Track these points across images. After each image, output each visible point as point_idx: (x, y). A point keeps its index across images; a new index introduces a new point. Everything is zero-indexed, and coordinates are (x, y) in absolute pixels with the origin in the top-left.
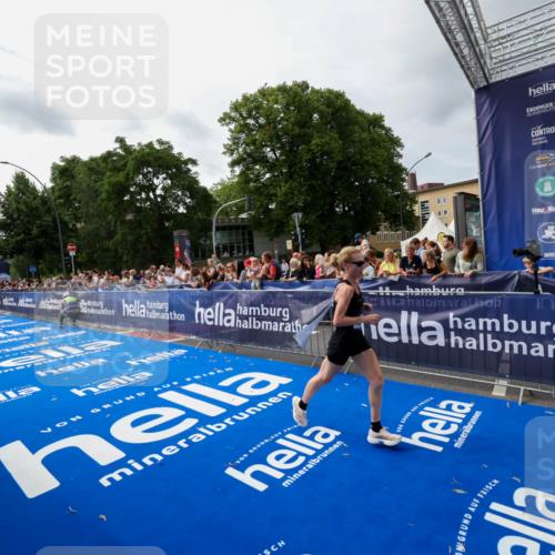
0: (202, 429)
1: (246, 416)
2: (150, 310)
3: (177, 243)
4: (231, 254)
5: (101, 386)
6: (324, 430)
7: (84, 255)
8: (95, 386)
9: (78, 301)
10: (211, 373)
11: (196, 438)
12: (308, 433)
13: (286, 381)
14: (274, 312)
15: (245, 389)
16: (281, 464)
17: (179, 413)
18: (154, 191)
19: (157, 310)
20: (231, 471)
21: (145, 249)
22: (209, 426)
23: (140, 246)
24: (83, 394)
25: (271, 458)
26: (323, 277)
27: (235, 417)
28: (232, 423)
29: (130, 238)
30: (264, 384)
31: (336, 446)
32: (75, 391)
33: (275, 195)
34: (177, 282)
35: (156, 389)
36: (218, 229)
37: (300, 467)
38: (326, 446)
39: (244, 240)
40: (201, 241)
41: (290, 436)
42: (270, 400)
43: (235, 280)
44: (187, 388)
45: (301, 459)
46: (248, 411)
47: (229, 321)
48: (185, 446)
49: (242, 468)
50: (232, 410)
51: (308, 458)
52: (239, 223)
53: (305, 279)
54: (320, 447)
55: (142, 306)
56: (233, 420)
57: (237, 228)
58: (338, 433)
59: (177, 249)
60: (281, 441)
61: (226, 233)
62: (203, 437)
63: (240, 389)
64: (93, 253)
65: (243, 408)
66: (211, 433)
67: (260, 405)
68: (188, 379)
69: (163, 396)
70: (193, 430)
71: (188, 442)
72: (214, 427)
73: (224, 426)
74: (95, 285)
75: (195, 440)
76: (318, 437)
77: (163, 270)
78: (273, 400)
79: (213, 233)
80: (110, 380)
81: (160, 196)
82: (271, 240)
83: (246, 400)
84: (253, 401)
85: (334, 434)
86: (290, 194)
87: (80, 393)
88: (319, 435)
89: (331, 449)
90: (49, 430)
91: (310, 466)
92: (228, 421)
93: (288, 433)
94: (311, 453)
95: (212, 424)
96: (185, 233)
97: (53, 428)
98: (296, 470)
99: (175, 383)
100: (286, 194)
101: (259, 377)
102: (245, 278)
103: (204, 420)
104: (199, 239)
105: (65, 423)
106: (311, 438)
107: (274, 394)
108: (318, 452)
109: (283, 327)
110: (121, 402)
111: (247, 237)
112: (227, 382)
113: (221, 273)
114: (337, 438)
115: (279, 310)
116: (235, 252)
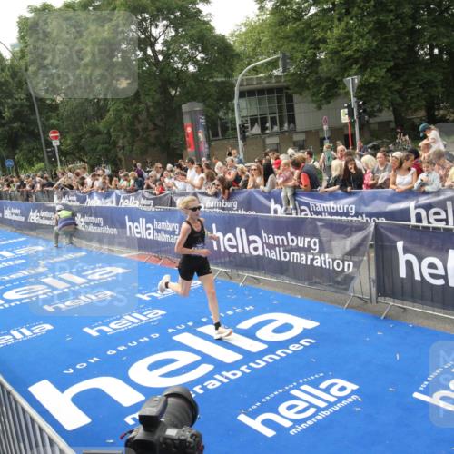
0: (217, 376)
1: (263, 364)
2: (159, 231)
3: (187, 121)
4: (263, 128)
5: (113, 325)
6: (341, 382)
7: (69, 142)
8: (107, 324)
9: (74, 215)
10: (230, 313)
11: (212, 384)
12: (323, 385)
13: (311, 324)
14: (302, 242)
15: (266, 333)
16: (292, 414)
17: (195, 358)
18: (152, 45)
19: (166, 232)
20: (243, 418)
21: (145, 130)
22: (224, 373)
23: (139, 127)
24: (96, 334)
25: (282, 408)
26: (372, 186)
27: (252, 364)
28: (248, 371)
29: (125, 116)
30: (287, 327)
31: (350, 400)
32: (87, 330)
33: (324, 41)
34: (189, 189)
35: (170, 330)
36: (242, 95)
37: (309, 418)
38: (340, 399)
39: (280, 109)
40: (221, 114)
41: (305, 387)
42: (291, 347)
43: (262, 187)
44: (202, 329)
45: (312, 410)
46: (266, 358)
47: (256, 249)
48: (201, 392)
49: (253, 415)
50: (248, 357)
51: (319, 409)
52: (273, 83)
53: (349, 189)
54: (332, 399)
55: (149, 225)
56: (249, 368)
57: (270, 91)
58: (355, 387)
59: (189, 130)
60: (295, 392)
61: (254, 100)
62: (218, 384)
63: (260, 334)
64: (81, 137)
65: (261, 354)
66: (226, 381)
67: (279, 352)
68: (204, 320)
69: (178, 338)
70: (209, 376)
71: (204, 388)
72: (229, 374)
73: (239, 374)
74: (88, 189)
75: (210, 387)
76: (334, 391)
77: (171, 171)
78: (294, 347)
79: (236, 101)
80: (121, 317)
81: (162, 52)
82: (319, 108)
83: (265, 346)
84: (273, 347)
85: (351, 387)
86: (346, 38)
87: (93, 332)
88: (336, 387)
89: (344, 403)
90: (71, 371)
91: (319, 418)
92: (244, 368)
93: (304, 383)
94: (323, 405)
95: (228, 372)
96: (198, 106)
97: (75, 369)
98: (304, 420)
99: (190, 324)
100: (339, 40)
101: (282, 318)
102: (274, 185)
103: (220, 366)
104: (217, 111)
105: (85, 365)
106: (327, 390)
107: (296, 340)
108: (330, 405)
109: (312, 260)
110: (135, 343)
111: (284, 103)
112: (246, 325)
113: (244, 178)
114: (354, 392)
115: (307, 239)
116: (268, 125)
